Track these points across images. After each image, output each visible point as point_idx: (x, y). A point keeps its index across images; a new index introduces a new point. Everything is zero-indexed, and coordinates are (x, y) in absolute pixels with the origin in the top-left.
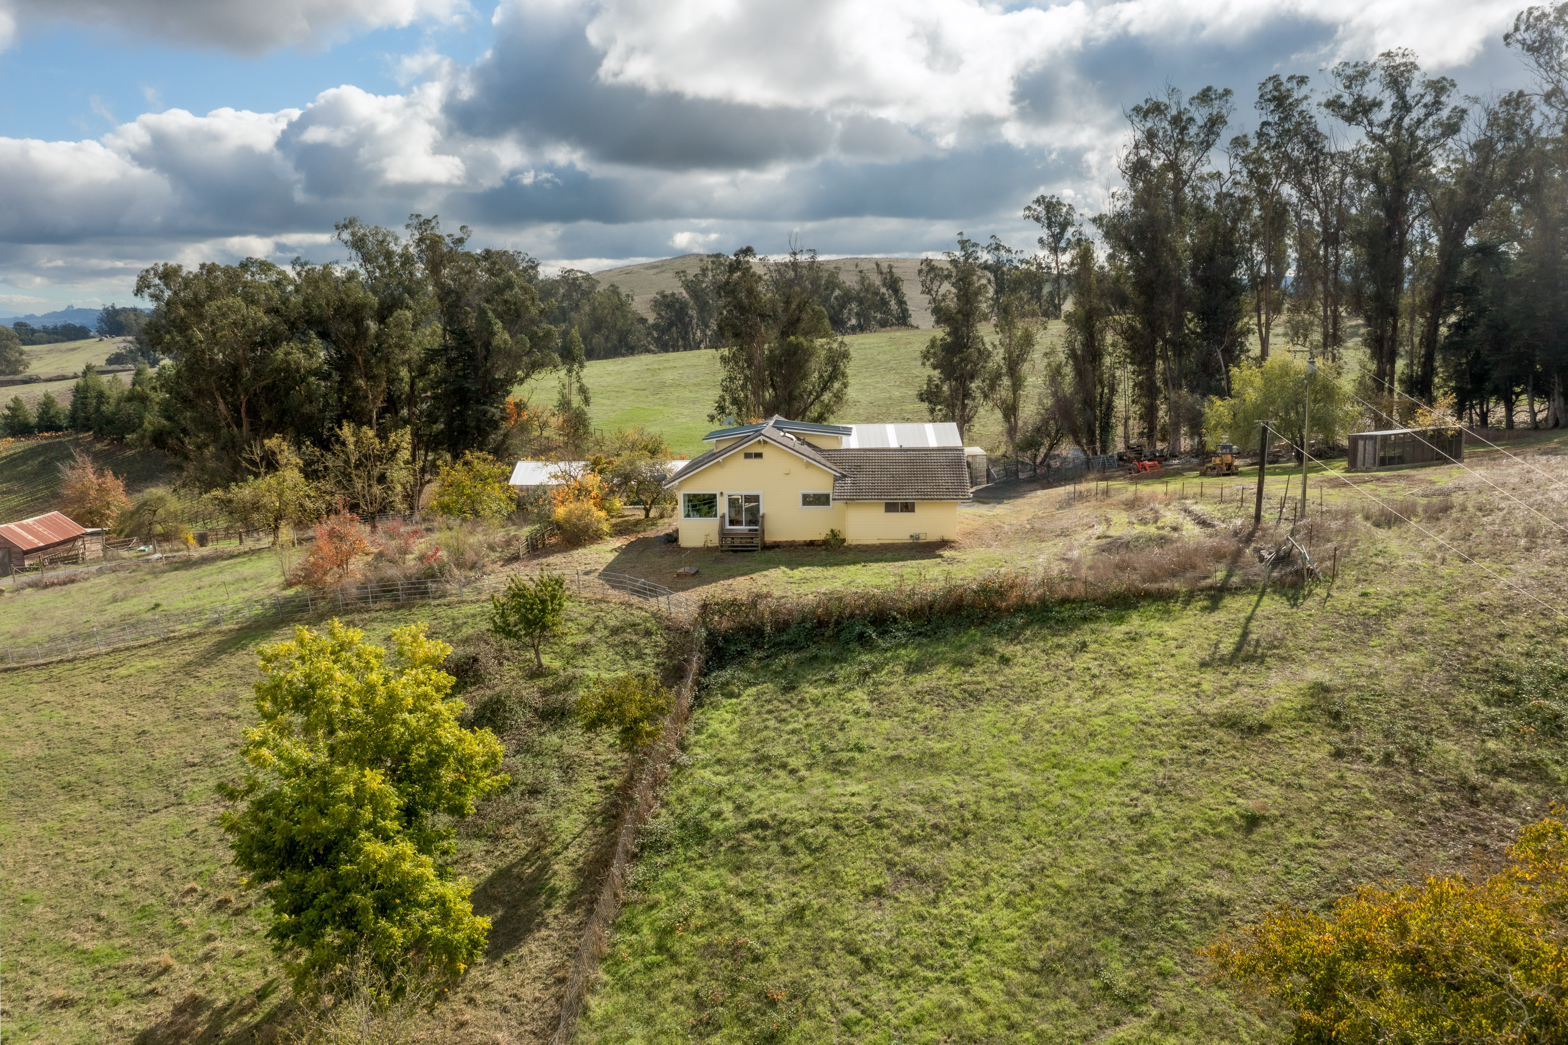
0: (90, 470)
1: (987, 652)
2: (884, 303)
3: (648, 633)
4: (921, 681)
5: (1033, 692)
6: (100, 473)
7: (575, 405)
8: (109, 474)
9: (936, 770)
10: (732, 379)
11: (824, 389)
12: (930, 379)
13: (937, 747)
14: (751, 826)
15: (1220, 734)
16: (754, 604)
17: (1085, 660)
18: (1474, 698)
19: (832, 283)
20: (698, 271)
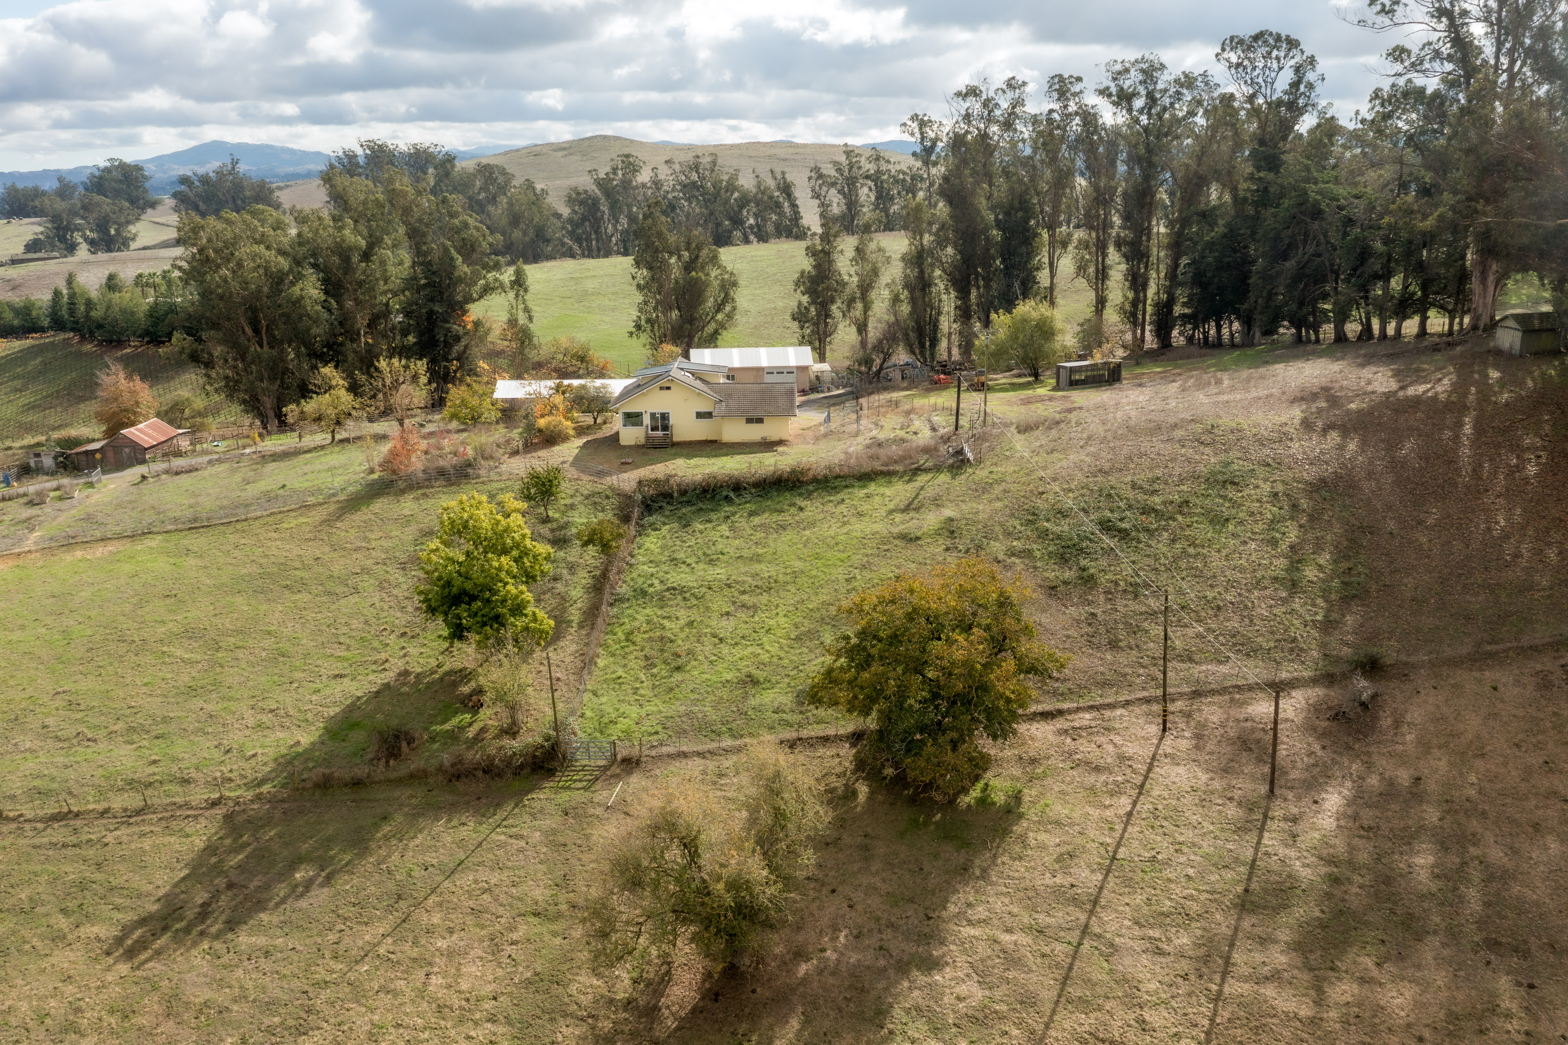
0: (122, 375)
1: (793, 505)
2: (778, 205)
3: (607, 497)
4: (757, 520)
5: (812, 524)
6: (129, 377)
7: (521, 322)
8: (137, 378)
9: (759, 561)
10: (646, 303)
11: (719, 310)
12: (800, 304)
13: (760, 551)
14: (668, 589)
15: (897, 542)
16: (668, 480)
17: (842, 508)
18: (1017, 523)
19: (731, 187)
20: (608, 169)
